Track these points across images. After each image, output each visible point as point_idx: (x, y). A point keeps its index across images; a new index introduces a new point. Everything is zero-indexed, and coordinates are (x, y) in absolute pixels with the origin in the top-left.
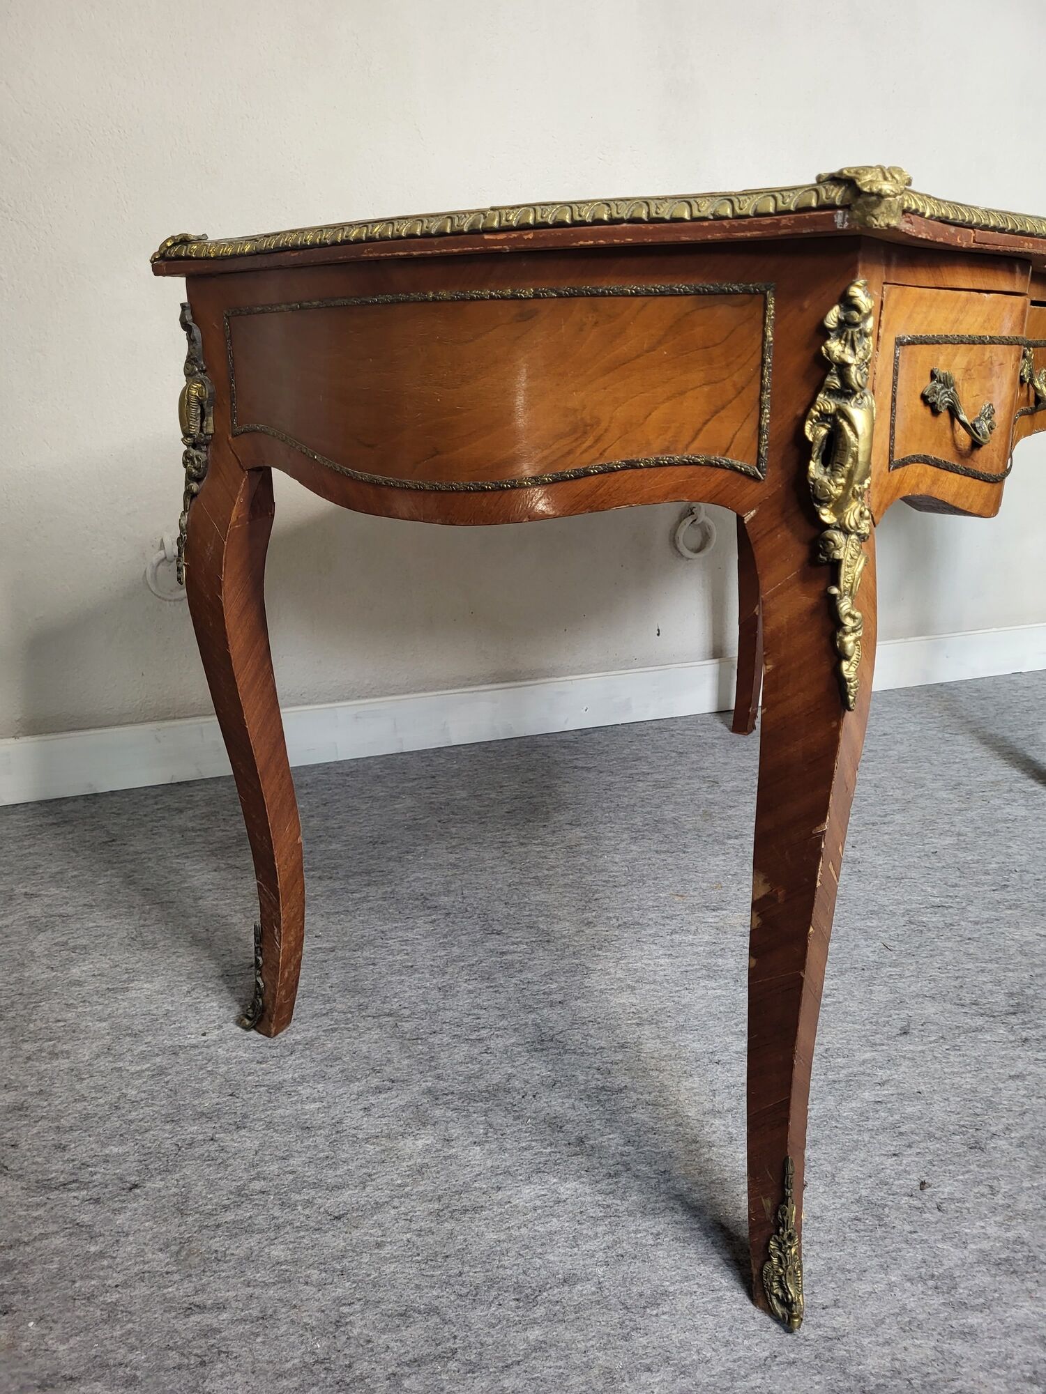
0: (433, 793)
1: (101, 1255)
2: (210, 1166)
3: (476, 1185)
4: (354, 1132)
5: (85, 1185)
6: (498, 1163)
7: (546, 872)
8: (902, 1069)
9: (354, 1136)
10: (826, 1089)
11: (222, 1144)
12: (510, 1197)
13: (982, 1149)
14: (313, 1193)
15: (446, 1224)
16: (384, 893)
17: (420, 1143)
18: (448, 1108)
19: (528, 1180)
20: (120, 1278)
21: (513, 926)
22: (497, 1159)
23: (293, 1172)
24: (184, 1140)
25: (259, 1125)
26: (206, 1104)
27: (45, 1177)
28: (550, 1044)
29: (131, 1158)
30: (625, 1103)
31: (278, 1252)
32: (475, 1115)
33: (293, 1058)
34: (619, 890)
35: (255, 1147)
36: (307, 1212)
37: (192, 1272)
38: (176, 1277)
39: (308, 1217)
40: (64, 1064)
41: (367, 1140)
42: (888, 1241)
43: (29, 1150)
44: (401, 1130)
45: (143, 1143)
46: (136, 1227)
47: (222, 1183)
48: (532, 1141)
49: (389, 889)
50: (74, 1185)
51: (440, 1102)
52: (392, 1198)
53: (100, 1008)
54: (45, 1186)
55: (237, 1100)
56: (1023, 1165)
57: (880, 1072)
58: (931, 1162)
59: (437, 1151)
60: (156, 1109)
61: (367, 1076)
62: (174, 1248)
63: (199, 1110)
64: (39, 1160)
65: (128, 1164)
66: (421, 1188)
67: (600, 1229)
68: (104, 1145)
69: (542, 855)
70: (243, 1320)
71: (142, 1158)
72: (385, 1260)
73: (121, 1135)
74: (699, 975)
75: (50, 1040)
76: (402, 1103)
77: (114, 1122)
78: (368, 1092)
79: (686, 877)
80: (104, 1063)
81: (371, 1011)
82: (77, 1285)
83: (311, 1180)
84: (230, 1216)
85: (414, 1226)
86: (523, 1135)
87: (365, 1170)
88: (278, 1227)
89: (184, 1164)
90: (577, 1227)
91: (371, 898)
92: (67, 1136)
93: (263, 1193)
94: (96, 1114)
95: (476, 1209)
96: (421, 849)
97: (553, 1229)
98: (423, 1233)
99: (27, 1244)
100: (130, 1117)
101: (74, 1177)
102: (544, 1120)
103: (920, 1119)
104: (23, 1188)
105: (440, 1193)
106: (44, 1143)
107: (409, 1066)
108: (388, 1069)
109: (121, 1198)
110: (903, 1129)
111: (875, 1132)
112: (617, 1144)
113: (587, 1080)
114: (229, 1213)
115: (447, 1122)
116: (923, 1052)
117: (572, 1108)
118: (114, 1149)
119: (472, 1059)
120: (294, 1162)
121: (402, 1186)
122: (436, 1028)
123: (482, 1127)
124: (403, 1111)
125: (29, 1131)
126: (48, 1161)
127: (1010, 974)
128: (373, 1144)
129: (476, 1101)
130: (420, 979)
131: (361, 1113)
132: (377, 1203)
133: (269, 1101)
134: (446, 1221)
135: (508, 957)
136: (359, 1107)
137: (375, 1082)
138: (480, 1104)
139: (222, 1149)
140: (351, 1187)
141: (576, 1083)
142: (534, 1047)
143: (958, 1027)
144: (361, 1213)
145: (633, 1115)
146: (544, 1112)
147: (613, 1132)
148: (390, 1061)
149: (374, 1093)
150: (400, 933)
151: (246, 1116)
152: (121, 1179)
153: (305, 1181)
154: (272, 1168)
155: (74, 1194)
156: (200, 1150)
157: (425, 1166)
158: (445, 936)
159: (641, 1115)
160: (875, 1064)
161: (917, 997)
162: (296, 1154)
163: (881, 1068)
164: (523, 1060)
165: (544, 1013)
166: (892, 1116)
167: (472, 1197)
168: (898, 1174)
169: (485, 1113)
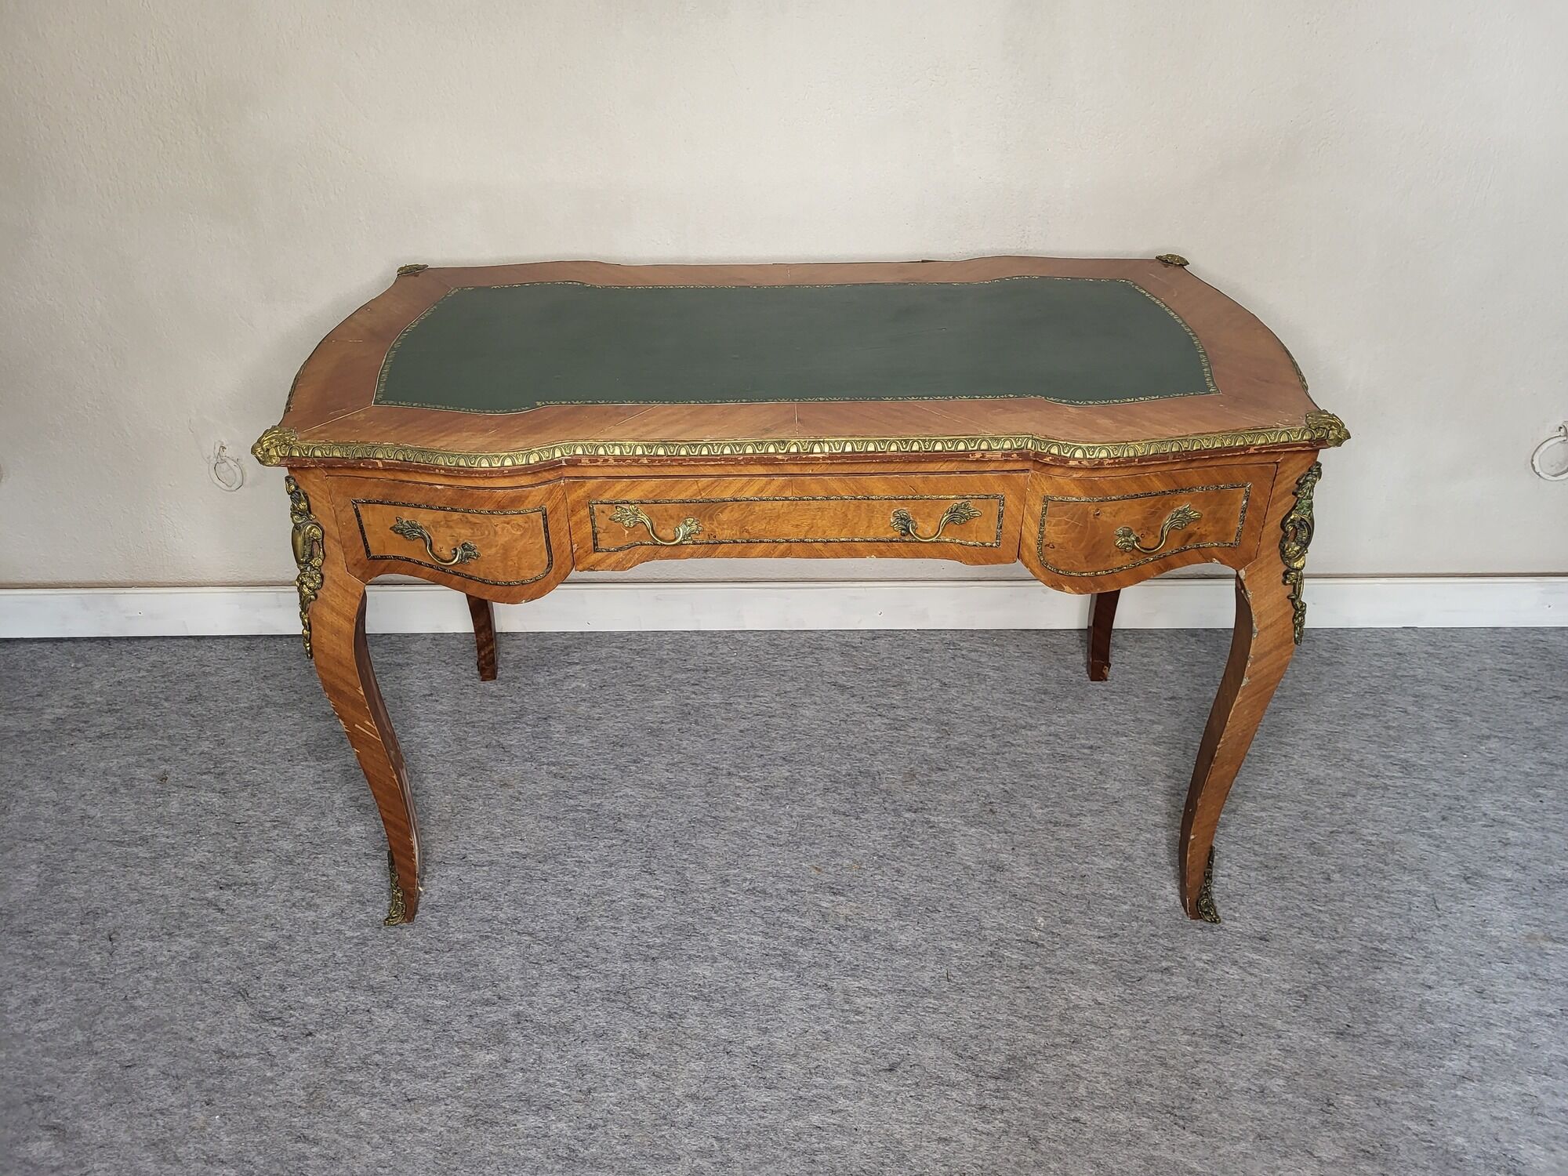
0: (694, 693)
1: (271, 1080)
2: (358, 1032)
3: (503, 1104)
4: (454, 1033)
5: (284, 1024)
6: (527, 1091)
7: (728, 813)
8: (861, 1103)
9: (453, 1037)
10: (789, 1102)
11: (372, 1017)
12: (518, 1121)
14: (405, 1075)
15: (469, 1129)
16: (592, 805)
17: (488, 1057)
18: (522, 1033)
19: (537, 1113)
20: (274, 1101)
22: (528, 1088)
23: (402, 1055)
24: (352, 1006)
25: (400, 1009)
26: (377, 979)
27: (265, 1010)
29: (317, 1011)
30: (639, 1069)
31: (364, 1114)
32: (535, 1045)
33: (448, 955)
34: (773, 849)
35: (390, 1026)
36: (394, 1090)
37: (312, 1111)
38: (303, 1112)
39: (393, 1094)
40: (311, 915)
41: (458, 1044)
43: (265, 984)
44: (483, 1042)
45: (329, 1000)
46: (298, 1066)
47: (359, 1048)
48: (558, 1080)
49: (598, 802)
50: (279, 1021)
51: (519, 1026)
52: (448, 1096)
53: (353, 870)
54: (263, 1017)
55: (397, 982)
57: (841, 1101)
59: (496, 1068)
60: (347, 973)
61: (487, 987)
62: (311, 1090)
63: (371, 983)
64: (267, 994)
65: (313, 1015)
66: (470, 1095)
67: (557, 1167)
68: (307, 994)
69: (738, 791)
70: (323, 1156)
71: (323, 1012)
72: (419, 1142)
73: (319, 989)
74: (774, 961)
75: (312, 892)
76: (495, 1019)
77: (319, 978)
79: (838, 849)
80: (334, 923)
81: (520, 927)
82: (251, 1097)
83: (409, 1065)
84: (350, 1077)
85: (450, 1123)
86: (556, 1073)
87: (444, 1068)
88: (374, 1095)
89: (343, 1026)
90: (545, 1160)
91: (580, 808)
92: (290, 979)
93: (377, 1065)
94: (312, 966)
95: (493, 1123)
96: (647, 759)
97: (530, 1156)
98: (452, 1130)
99: (237, 1058)
100: (330, 976)
101: (280, 1015)
102: (576, 1066)
103: (838, 1153)
104: (250, 1014)
105: (479, 1102)
107: (518, 986)
108: (503, 986)
109: (299, 1041)
110: (817, 1158)
111: (796, 1153)
112: (611, 1103)
113: (626, 1039)
114: (351, 1074)
115: (514, 1045)
116: (889, 1092)
117: (601, 1061)
118: (311, 1000)
119: (562, 994)
120: (406, 1046)
121: (459, 1089)
122: (554, 957)
123: (534, 1057)
124: (493, 1026)
125: (270, 968)
126: (272, 997)
127: (1031, 1036)
128: (460, 1048)
129: (543, 1033)
130: (569, 905)
131: (466, 1019)
132: (437, 1097)
133: (416, 990)
134: (470, 1126)
135: (644, 901)
136: (467, 1013)
137: (488, 994)
138: (544, 1037)
139: (371, 1021)
140: (429, 1079)
141: (617, 1039)
142: (609, 997)
143: (939, 1077)
144: (424, 1102)
145: (637, 1081)
146: (580, 1059)
147: (615, 1091)
148: (508, 978)
149: (483, 1004)
150: (580, 853)
151: (396, 998)
152: (304, 1025)
153: (405, 1065)
154: (392, 1047)
155: (275, 1029)
156: (358, 1018)
157: (482, 1077)
158: (611, 865)
159: (642, 1083)
160: (844, 1092)
161: (931, 1036)
162: (411, 1040)
163: (845, 1097)
164: (595, 1006)
165: (637, 965)
166: (818, 1143)
167: (496, 1113)
169: (543, 1046)
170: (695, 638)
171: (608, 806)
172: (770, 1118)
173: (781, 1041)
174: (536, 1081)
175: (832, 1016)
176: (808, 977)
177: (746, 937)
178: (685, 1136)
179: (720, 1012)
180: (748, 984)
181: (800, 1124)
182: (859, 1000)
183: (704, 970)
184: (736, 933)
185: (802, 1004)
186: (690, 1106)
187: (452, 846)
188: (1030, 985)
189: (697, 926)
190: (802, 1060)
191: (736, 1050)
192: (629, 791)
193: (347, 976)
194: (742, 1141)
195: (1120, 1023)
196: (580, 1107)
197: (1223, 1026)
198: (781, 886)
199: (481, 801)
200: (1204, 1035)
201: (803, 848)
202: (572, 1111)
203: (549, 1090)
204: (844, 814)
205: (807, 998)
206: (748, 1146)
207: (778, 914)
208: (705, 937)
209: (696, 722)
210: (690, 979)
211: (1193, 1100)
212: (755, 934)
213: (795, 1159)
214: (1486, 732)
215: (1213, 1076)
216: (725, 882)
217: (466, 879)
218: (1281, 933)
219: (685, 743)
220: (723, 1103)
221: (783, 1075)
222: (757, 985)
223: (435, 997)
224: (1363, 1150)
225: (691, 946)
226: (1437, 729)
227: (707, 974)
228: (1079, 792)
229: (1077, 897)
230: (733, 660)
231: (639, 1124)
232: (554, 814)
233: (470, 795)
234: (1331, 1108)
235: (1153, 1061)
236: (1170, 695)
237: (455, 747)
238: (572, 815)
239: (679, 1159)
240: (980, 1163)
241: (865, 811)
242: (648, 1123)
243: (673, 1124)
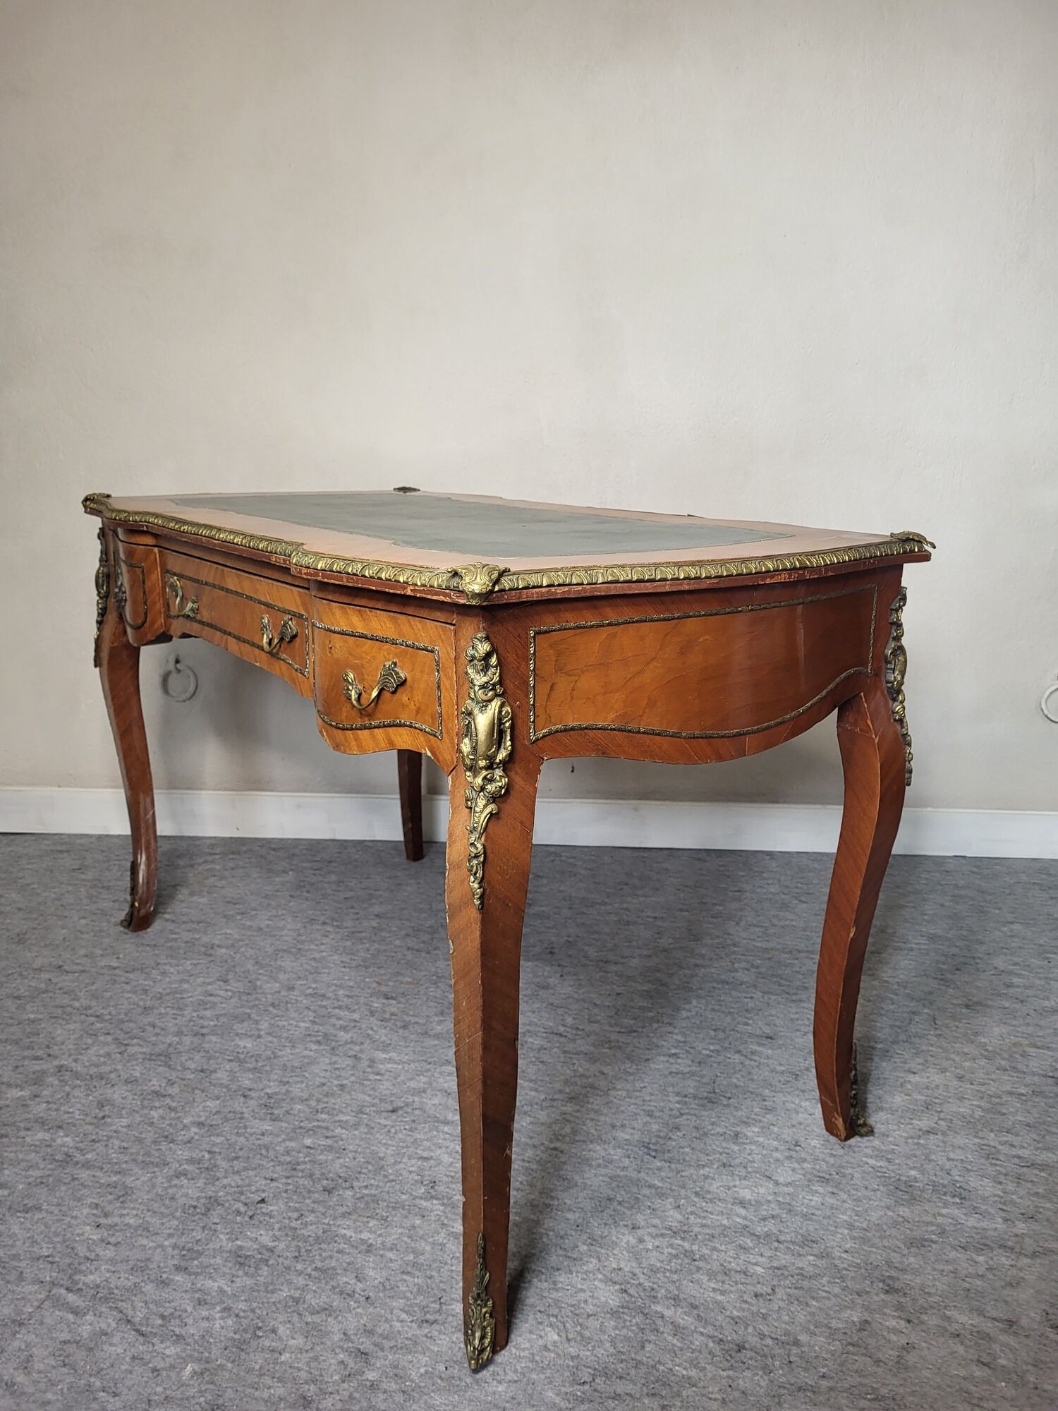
6: (45, 1116)
7: (313, 947)
8: (356, 1132)
10: (289, 1130)
13: (330, 1193)
16: (192, 938)
19: (48, 1130)
21: (240, 979)
22: (47, 1114)
28: (163, 1058)
30: (157, 1104)
34: (343, 969)
42: (194, 1224)
49: (197, 936)
51: (59, 1074)
56: (342, 1209)
57: (338, 1130)
58: (286, 1191)
67: (49, 1167)
69: (327, 934)
74: (314, 1039)
76: (39, 1069)
79: (403, 971)
81: (89, 1012)
96: (253, 912)
103: (320, 1164)
107: (69, 1050)
108: (56, 1048)
110: (299, 1167)
111: (280, 1164)
112: (121, 1125)
113: (154, 1085)
115: (48, 1086)
116: (385, 1126)
117: (124, 1098)
119: (108, 1055)
122: (111, 1031)
123: (63, 1094)
124: (34, 1074)
127: (533, 1093)
129: (78, 1079)
130: (141, 999)
135: (210, 998)
137: (40, 1053)
138: (78, 1081)
141: (146, 1085)
142: (150, 1058)
143: (436, 1117)
145: (151, 1112)
146: (105, 1096)
147: (128, 1118)
148: (63, 1043)
149: (32, 1059)
150: (167, 967)
157: (8, 1106)
158: (191, 976)
160: (343, 1125)
161: (440, 1090)
163: (342, 1128)
164: (134, 1063)
165: (184, 1038)
166: (305, 1158)
167: (9, 1130)
168: (257, 1191)
169: (74, 1087)
170: (329, 843)
171: (205, 939)
172: (267, 1139)
173: (296, 1090)
174: (57, 1110)
175: (352, 1075)
176: (340, 1050)
177: (295, 1023)
178: (181, 1150)
179: (250, 1070)
180: (283, 1053)
181: (292, 1144)
182: (381, 1066)
183: (248, 1044)
184: (286, 1020)
185: (329, 1068)
186: (194, 1129)
187: (53, 960)
188: (545, 1060)
189: (253, 1016)
190: (313, 1103)
191: (252, 1094)
192: (229, 931)
194: (232, 1154)
195: (619, 1087)
196: (90, 1127)
197: (714, 1092)
198: (341, 992)
199: (92, 934)
200: (695, 1097)
201: (371, 970)
202: (82, 1130)
203: (66, 1116)
204: (417, 950)
205: (335, 1062)
206: (236, 1158)
207: (329, 1010)
208: (257, 1022)
209: (308, 892)
210: (231, 1049)
211: (670, 1138)
212: (304, 1021)
213: (278, 1168)
214: (1013, 920)
215: (694, 1124)
216: (292, 988)
217: (54, 980)
218: (788, 1034)
219: (292, 904)
220: (226, 1129)
221: (291, 1112)
222: (292, 1054)
224: (819, 1177)
225: (239, 1028)
226: (968, 916)
227: (249, 1045)
228: (635, 943)
229: (608, 1006)
230: (357, 857)
231: (140, 1141)
232: (153, 943)
233: (84, 930)
234: (798, 1148)
235: (642, 1113)
236: (736, 889)
237: (85, 901)
238: (169, 944)
239: (168, 1164)
240: (453, 1174)
241: (436, 949)
242: (148, 1141)
243: (173, 1141)
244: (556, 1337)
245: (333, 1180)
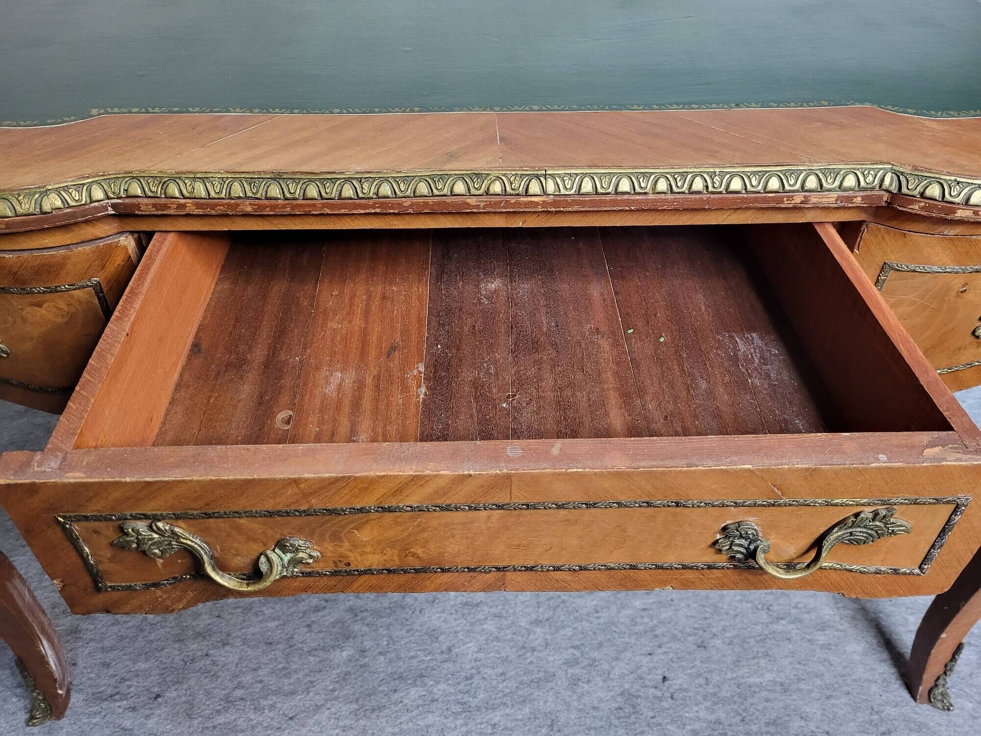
2: (206, 677)
3: (381, 688)
4: (301, 646)
5: (125, 697)
6: (395, 670)
9: (301, 649)
11: (214, 659)
12: (402, 697)
13: (705, 648)
14: (274, 698)
15: (361, 721)
17: (344, 654)
18: (363, 623)
19: (415, 684)
22: (394, 666)
23: (261, 682)
24: (188, 656)
25: (238, 642)
27: (98, 691)
29: (154, 673)
30: (480, 616)
32: (381, 629)
35: (236, 661)
36: (271, 714)
39: (272, 719)
41: (309, 653)
42: (637, 725)
43: (85, 667)
44: (332, 643)
45: (161, 659)
46: (161, 730)
47: (215, 691)
48: (418, 650)
50: (117, 697)
51: (358, 618)
52: (327, 700)
54: (99, 698)
55: (222, 621)
56: (729, 659)
58: (672, 660)
59: (357, 660)
60: (168, 630)
63: (197, 630)
64: (93, 676)
65: (152, 678)
66: (345, 692)
67: (459, 722)
68: (135, 662)
71: (162, 672)
73: (146, 653)
76: (333, 620)
77: (140, 642)
78: (310, 611)
83: (273, 688)
84: (221, 719)
85: (341, 723)
86: (413, 645)
87: (308, 679)
89: (189, 676)
90: (445, 721)
92: (109, 655)
93: (243, 699)
94: (127, 636)
95: (381, 708)
97: (429, 723)
98: (346, 729)
100: (151, 638)
101: (117, 690)
102: (426, 633)
103: (669, 623)
104: (84, 700)
105: (357, 695)
106: (94, 662)
109: (150, 706)
110: (657, 633)
111: (639, 635)
112: (473, 652)
114: (221, 717)
115: (363, 636)
117: (445, 621)
118: (142, 666)
120: (261, 672)
121: (333, 690)
123: (385, 639)
124: (334, 627)
125: (83, 652)
126: (99, 677)
128: (314, 656)
129: (382, 617)
131: (305, 630)
132: (316, 706)
133: (244, 621)
134: (361, 718)
136: (304, 624)
138: (385, 619)
139: (214, 663)
140: (300, 692)
141: (449, 599)
144: (306, 714)
145: (485, 626)
146: (426, 626)
147: (471, 641)
149: (314, 612)
151: (228, 635)
152: (148, 690)
153: (269, 689)
154: (247, 678)
155: (118, 704)
156: (198, 665)
157: (348, 673)
159: (490, 626)
162: (263, 666)
166: (652, 621)
167: (378, 699)
168: (650, 670)
169: (388, 627)
172: (604, 616)
174: (399, 658)
178: (549, 655)
181: (629, 612)
186: (539, 630)
193: (169, 633)
194: (594, 642)
196: (449, 665)
202: (444, 672)
203: (415, 662)
206: (600, 645)
213: (643, 640)
220: (562, 618)
223: (267, 621)
231: (505, 660)
239: (554, 675)
242: (512, 657)
243: (533, 650)
244: (971, 705)
245: (695, 635)
